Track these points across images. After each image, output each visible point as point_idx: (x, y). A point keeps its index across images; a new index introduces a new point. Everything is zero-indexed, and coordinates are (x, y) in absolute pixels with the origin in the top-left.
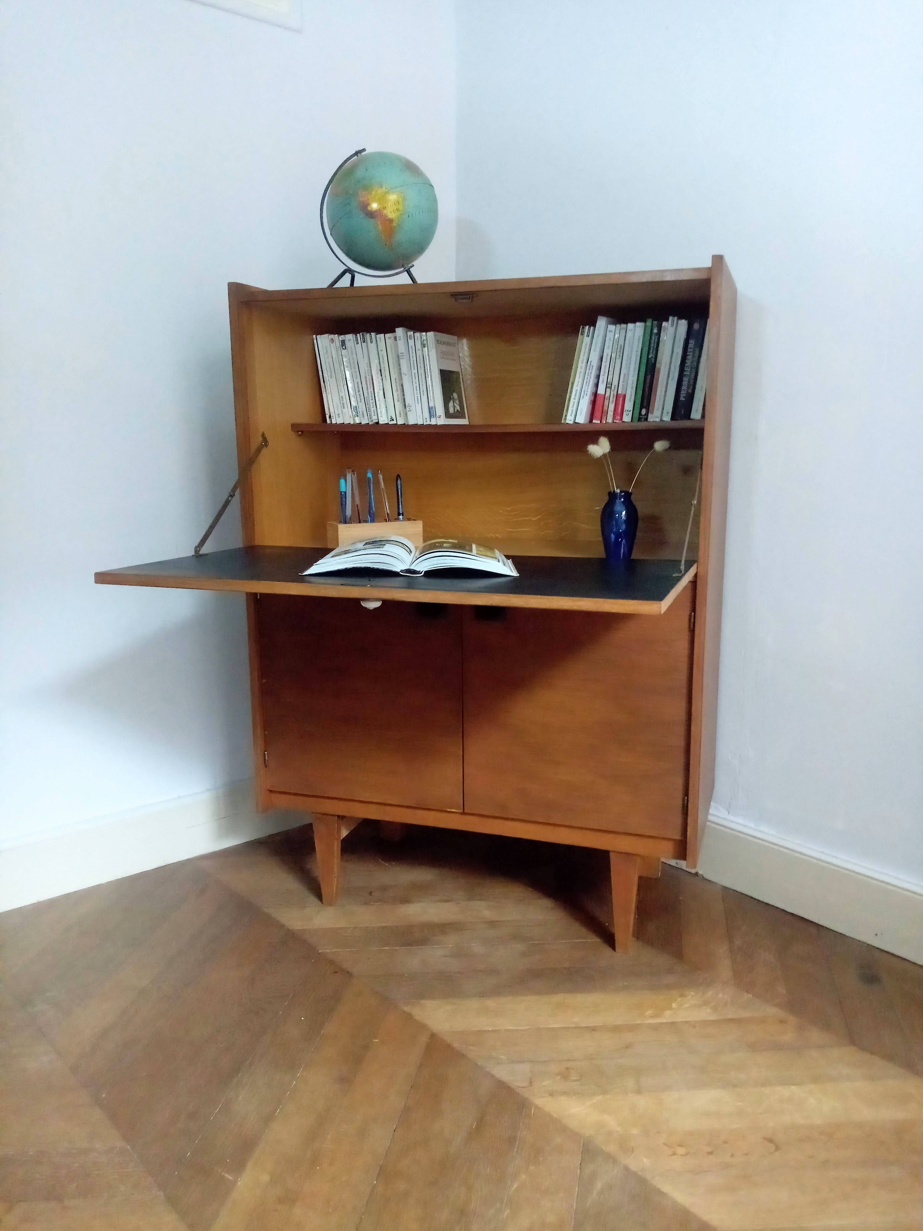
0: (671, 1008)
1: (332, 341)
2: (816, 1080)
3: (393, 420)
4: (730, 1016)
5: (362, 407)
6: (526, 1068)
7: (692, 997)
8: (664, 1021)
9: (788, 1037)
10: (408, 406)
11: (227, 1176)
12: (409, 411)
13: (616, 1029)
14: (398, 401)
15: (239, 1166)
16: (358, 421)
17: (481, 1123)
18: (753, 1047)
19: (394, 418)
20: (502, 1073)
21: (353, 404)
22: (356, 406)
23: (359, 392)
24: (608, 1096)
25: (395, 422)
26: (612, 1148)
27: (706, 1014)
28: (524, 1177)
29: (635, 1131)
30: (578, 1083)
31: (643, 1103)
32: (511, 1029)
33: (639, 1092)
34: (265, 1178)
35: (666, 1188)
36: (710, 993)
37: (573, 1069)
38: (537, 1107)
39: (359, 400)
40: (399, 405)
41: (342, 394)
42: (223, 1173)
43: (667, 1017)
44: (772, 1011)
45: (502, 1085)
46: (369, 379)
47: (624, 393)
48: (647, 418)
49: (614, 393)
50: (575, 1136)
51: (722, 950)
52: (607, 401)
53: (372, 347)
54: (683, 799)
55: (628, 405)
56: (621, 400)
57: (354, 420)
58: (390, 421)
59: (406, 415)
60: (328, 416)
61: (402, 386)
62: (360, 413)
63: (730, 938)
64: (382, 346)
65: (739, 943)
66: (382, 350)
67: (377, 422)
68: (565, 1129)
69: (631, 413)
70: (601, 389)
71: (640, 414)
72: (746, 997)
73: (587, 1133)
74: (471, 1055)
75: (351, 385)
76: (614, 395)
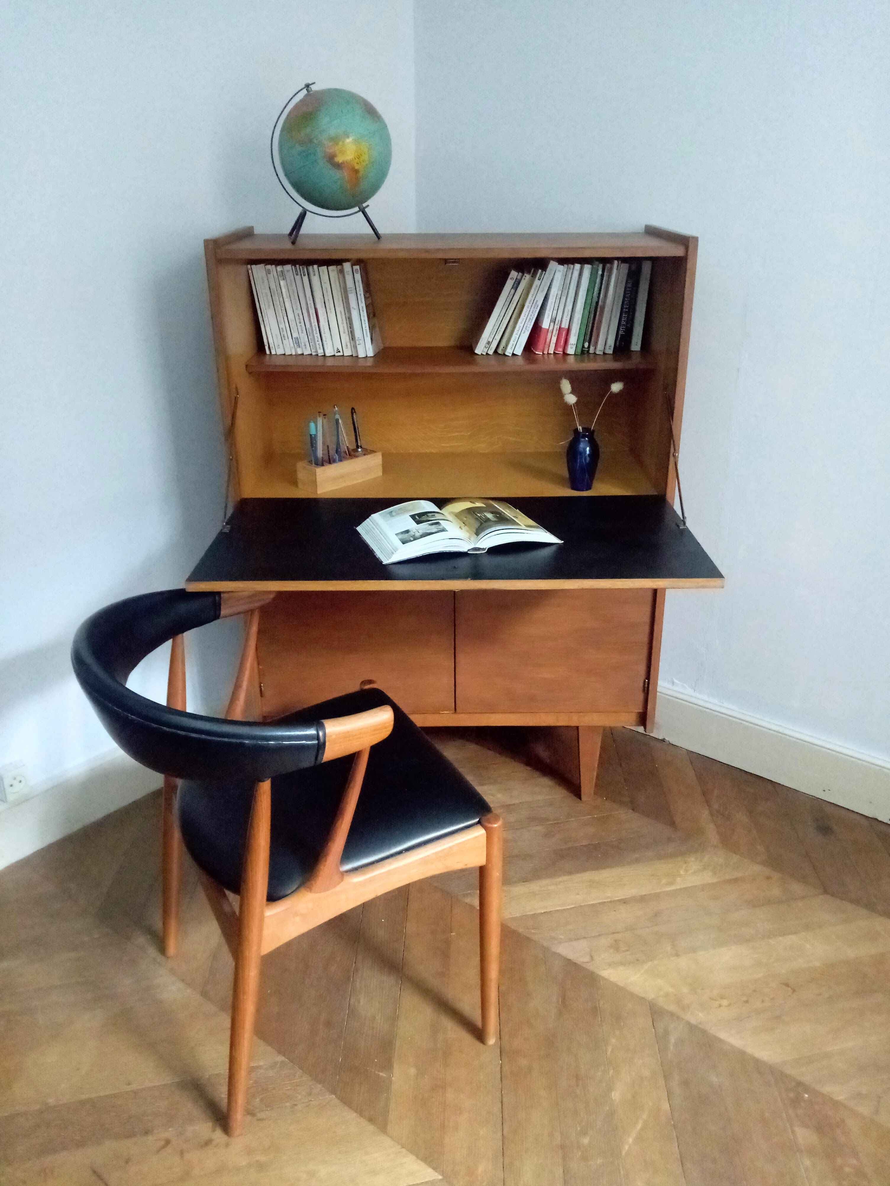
0: (680, 876)
1: (269, 272)
2: (807, 927)
3: (339, 352)
5: (304, 338)
6: (583, 945)
7: (693, 863)
8: (678, 887)
9: (776, 892)
10: (357, 340)
11: (381, 1074)
12: (359, 344)
13: (642, 899)
14: (344, 333)
15: (388, 1065)
16: (299, 352)
17: (564, 998)
18: (753, 904)
19: (341, 350)
20: (565, 950)
21: (295, 335)
22: (298, 338)
23: (300, 323)
24: (656, 962)
25: (341, 354)
26: (673, 1008)
27: (708, 878)
28: (613, 1041)
29: (686, 990)
30: (628, 953)
31: (683, 962)
32: (559, 910)
33: (677, 954)
34: (412, 1071)
35: (723, 1035)
36: (706, 858)
37: (620, 941)
38: (604, 979)
39: (300, 332)
40: (346, 338)
41: (282, 326)
42: (377, 1072)
43: (680, 884)
45: (569, 962)
46: (312, 311)
47: (567, 327)
48: (589, 350)
49: (557, 327)
50: (642, 1000)
51: (705, 814)
52: (549, 334)
53: (315, 280)
54: (645, 681)
55: (573, 339)
56: (564, 333)
57: (296, 351)
58: (337, 352)
59: (355, 347)
60: (267, 348)
61: (350, 320)
62: (303, 344)
63: (708, 802)
64: (325, 277)
65: (716, 806)
66: (325, 283)
67: (323, 354)
68: (632, 995)
69: (575, 346)
70: (546, 324)
71: (583, 347)
72: (736, 858)
73: (651, 996)
74: (535, 938)
75: (291, 316)
76: (557, 329)
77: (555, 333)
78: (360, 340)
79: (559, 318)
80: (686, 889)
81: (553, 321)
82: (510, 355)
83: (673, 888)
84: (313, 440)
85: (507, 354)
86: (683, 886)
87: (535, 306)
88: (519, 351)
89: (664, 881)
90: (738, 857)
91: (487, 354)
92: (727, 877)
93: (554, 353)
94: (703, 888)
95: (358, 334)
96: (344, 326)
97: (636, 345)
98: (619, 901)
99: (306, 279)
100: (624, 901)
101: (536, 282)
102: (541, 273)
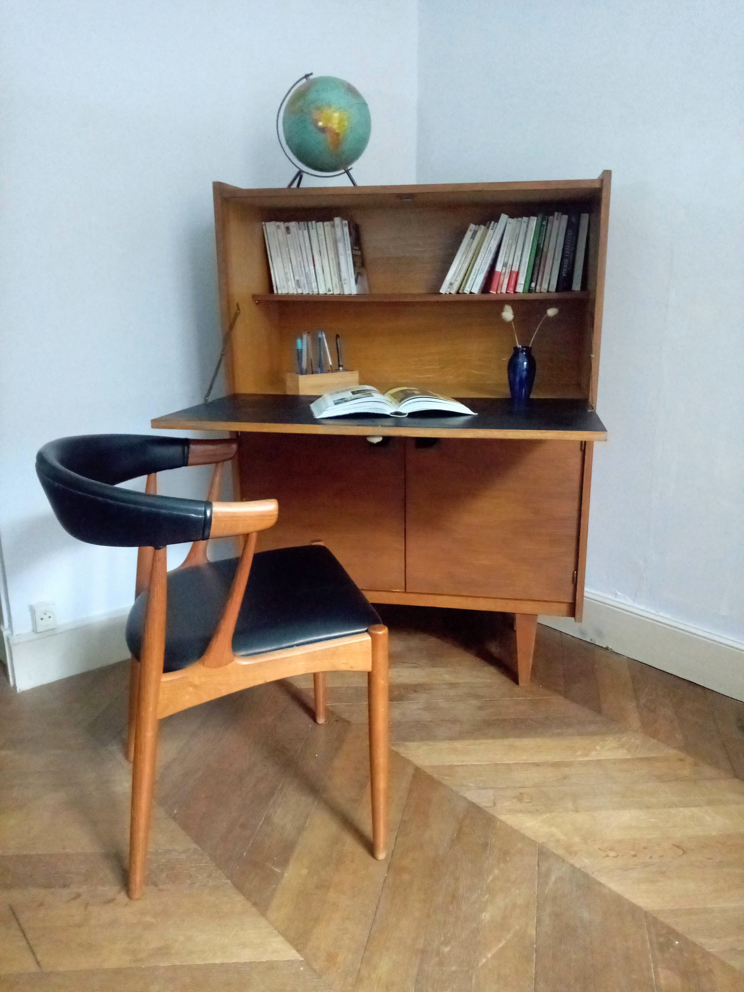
0: (595, 750)
1: (278, 227)
2: (711, 803)
3: (330, 291)
4: (641, 756)
5: (303, 280)
6: (489, 793)
7: (611, 741)
8: (592, 759)
9: (687, 771)
10: (344, 280)
11: (276, 869)
12: (345, 284)
13: (555, 765)
14: (335, 275)
15: (284, 863)
16: (300, 292)
17: (460, 833)
18: (660, 779)
19: (331, 289)
20: (472, 796)
21: (297, 277)
22: (299, 280)
23: (301, 266)
24: (554, 814)
25: (332, 293)
26: (560, 852)
27: (622, 754)
28: (496, 872)
29: (577, 839)
30: (530, 804)
31: (581, 818)
32: (475, 764)
33: (577, 811)
34: (304, 872)
37: (525, 794)
38: (501, 821)
39: (301, 275)
40: (336, 279)
41: (287, 270)
42: (272, 868)
44: (672, 752)
46: (310, 258)
47: (517, 270)
48: (535, 289)
49: (509, 270)
50: (532, 842)
51: (631, 706)
52: (502, 277)
53: (313, 232)
54: (574, 573)
55: (522, 280)
56: (514, 276)
57: (297, 291)
58: (328, 291)
59: (342, 287)
60: (275, 288)
61: (339, 264)
62: (303, 285)
63: (637, 697)
64: (321, 231)
65: (644, 701)
66: (321, 235)
67: (317, 293)
68: (524, 838)
69: (523, 285)
70: (499, 268)
71: (530, 286)
72: (653, 742)
73: (541, 840)
75: (294, 263)
76: (508, 272)
77: (507, 276)
78: (347, 280)
79: (510, 262)
80: (598, 761)
81: (505, 265)
82: (468, 293)
83: (588, 759)
84: (298, 354)
85: (465, 292)
86: (596, 758)
87: (489, 251)
88: (476, 290)
89: (579, 753)
90: (655, 741)
91: (450, 293)
93: (507, 292)
94: (614, 762)
95: (344, 275)
96: (334, 269)
97: (576, 286)
98: (533, 763)
99: (306, 232)
100: (537, 764)
101: (490, 232)
102: (494, 224)
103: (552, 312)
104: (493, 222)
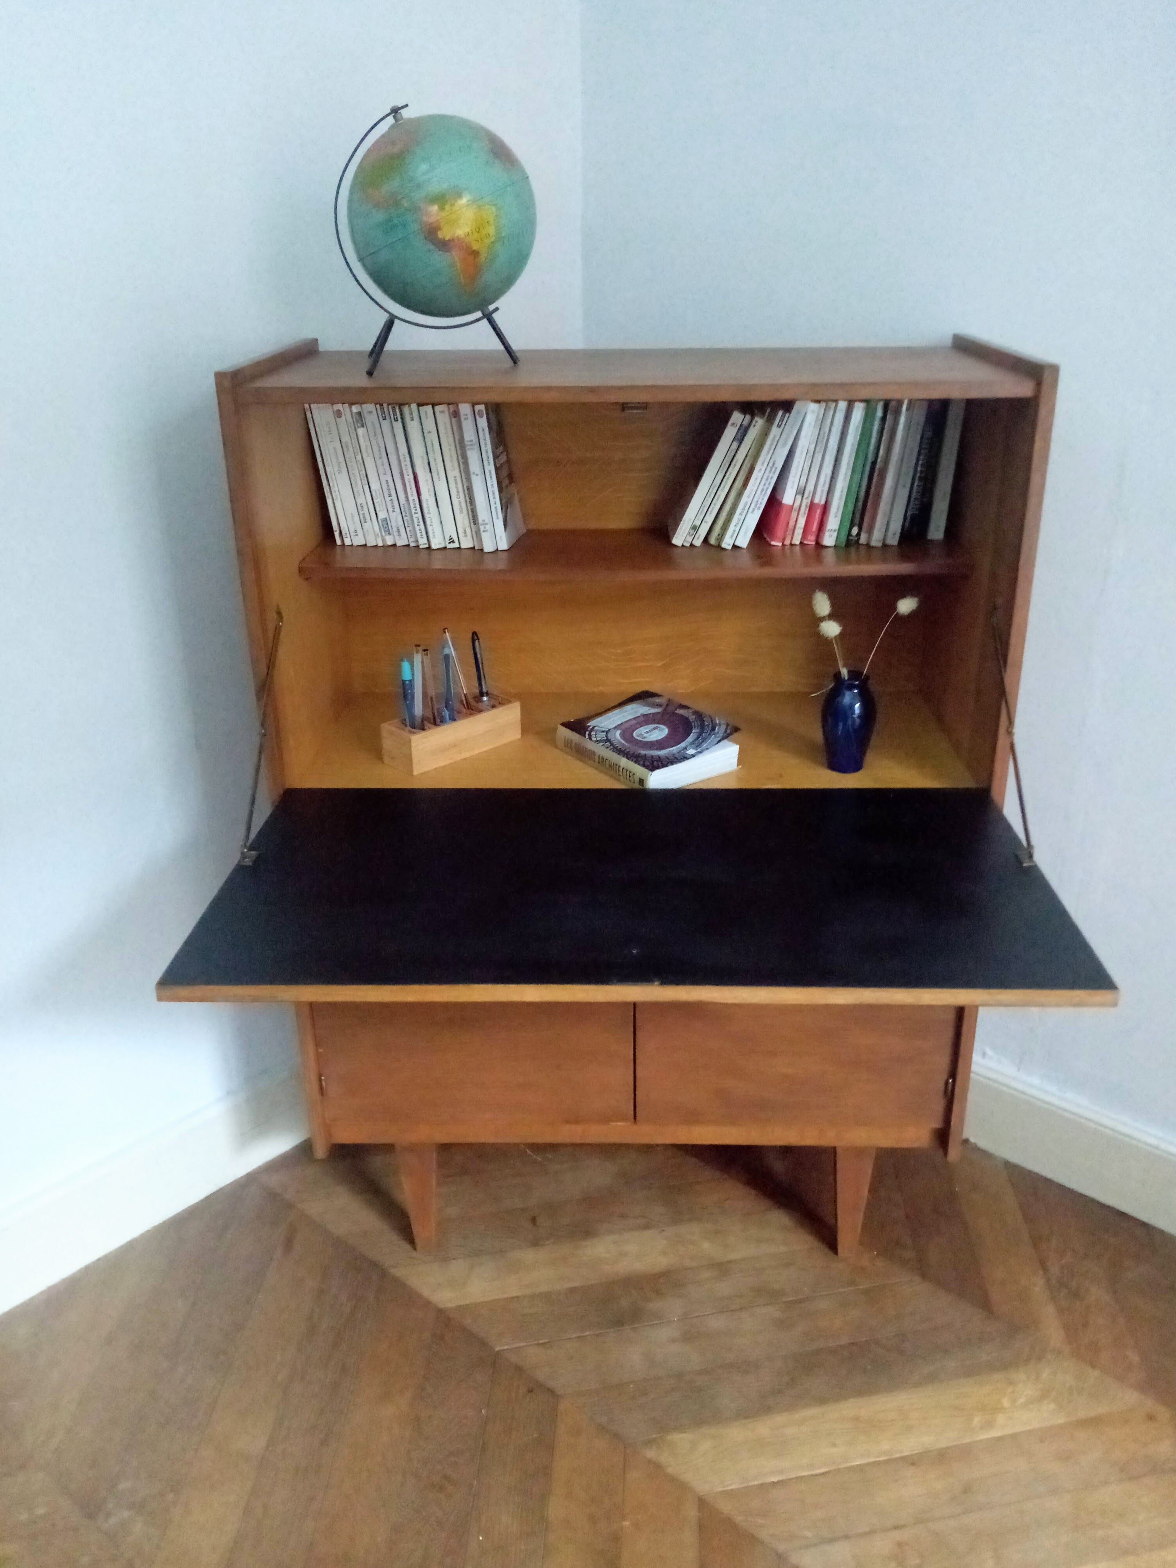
0: (1003, 1411)
1: (338, 414)
3: (453, 542)
5: (396, 520)
7: (1024, 1385)
8: (1000, 1434)
10: (482, 525)
12: (484, 531)
13: (941, 1456)
14: (461, 512)
16: (390, 542)
18: (1129, 1472)
19: (455, 538)
21: (382, 515)
22: (386, 518)
23: (390, 495)
25: (456, 545)
27: (1048, 1415)
39: (390, 510)
40: (463, 520)
41: (361, 500)
43: (1002, 1426)
44: (1130, 1398)
46: (409, 478)
47: (823, 502)
48: (859, 539)
49: (807, 503)
51: (1038, 1287)
52: (794, 515)
53: (413, 428)
54: (947, 1083)
55: (833, 523)
56: (818, 512)
57: (383, 540)
58: (450, 543)
59: (478, 534)
60: (336, 534)
61: (469, 491)
62: (395, 530)
63: (1043, 1265)
64: (429, 424)
65: (1055, 1270)
66: (429, 432)
67: (427, 546)
69: (836, 533)
70: (788, 498)
71: (849, 534)
72: (1093, 1374)
74: (764, 1535)
75: (375, 486)
76: (806, 505)
77: (804, 510)
78: (486, 524)
79: (810, 488)
80: (1014, 1436)
81: (801, 492)
82: (730, 548)
83: (995, 1433)
84: (406, 689)
85: (724, 545)
86: (1008, 1431)
87: (771, 468)
88: (744, 541)
89: (977, 1420)
90: (1097, 1373)
91: (692, 545)
92: (1082, 1414)
93: (801, 543)
94: (1045, 1435)
95: (483, 515)
96: (460, 500)
97: (937, 530)
98: (903, 1459)
99: (398, 426)
100: (912, 1461)
101: (775, 431)
102: (783, 416)
103: (906, 606)
104: (780, 413)
